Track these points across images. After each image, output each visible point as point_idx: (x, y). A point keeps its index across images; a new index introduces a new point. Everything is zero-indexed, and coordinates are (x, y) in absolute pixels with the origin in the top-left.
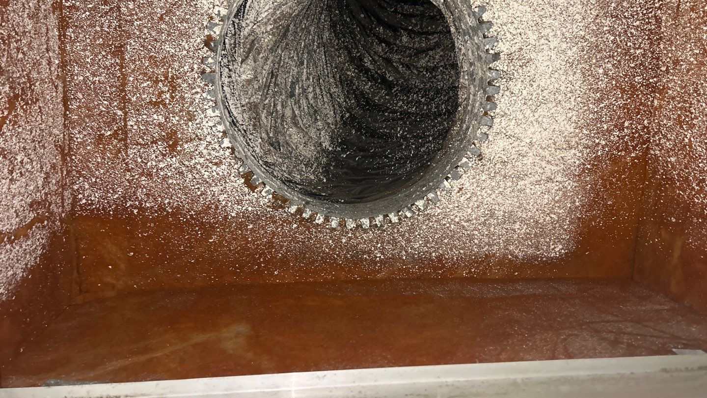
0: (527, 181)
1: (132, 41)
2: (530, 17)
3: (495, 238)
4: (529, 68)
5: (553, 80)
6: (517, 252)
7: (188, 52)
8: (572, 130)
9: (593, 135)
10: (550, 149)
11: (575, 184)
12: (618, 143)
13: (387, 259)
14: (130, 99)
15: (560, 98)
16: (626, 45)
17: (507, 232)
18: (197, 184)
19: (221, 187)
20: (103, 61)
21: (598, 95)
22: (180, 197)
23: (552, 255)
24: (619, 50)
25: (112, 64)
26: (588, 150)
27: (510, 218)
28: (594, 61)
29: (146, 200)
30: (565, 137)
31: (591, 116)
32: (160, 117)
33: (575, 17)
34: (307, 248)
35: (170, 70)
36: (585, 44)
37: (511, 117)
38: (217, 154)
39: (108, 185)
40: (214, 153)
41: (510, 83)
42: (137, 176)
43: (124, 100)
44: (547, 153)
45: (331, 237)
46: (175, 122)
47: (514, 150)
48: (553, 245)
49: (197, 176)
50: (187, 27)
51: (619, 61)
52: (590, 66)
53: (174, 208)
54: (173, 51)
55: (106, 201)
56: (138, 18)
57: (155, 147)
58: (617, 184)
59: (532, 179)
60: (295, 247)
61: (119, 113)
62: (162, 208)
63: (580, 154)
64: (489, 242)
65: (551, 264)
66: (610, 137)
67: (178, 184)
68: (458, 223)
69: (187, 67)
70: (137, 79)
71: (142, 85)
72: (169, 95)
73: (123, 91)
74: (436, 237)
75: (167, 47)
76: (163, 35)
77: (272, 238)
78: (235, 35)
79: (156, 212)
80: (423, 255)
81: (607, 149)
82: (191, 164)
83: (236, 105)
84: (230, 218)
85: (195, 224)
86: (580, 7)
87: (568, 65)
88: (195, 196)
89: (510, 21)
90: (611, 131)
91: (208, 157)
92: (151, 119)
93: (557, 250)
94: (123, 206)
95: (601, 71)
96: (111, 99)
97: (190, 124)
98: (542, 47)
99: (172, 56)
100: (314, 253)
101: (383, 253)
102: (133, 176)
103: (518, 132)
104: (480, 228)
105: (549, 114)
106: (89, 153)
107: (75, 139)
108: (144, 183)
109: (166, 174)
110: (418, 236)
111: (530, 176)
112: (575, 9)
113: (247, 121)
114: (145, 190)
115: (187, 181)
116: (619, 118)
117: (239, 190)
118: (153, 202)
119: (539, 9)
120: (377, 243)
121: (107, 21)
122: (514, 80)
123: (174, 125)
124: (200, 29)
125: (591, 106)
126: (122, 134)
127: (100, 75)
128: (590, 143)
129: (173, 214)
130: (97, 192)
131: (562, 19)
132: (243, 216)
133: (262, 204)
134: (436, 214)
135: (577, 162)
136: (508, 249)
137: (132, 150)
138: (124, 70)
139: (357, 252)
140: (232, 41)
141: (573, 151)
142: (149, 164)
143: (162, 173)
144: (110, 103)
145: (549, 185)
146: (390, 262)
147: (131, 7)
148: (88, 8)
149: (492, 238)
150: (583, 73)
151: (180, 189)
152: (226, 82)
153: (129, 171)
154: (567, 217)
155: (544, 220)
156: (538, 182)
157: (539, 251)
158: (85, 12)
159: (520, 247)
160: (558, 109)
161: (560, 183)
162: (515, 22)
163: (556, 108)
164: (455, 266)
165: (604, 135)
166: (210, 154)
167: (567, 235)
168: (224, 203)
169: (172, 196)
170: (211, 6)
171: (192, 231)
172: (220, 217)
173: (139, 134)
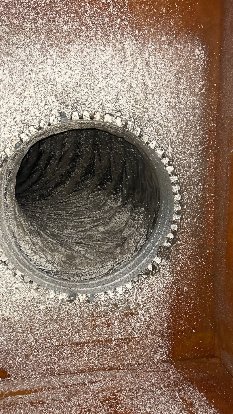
0: (149, 82)
1: (74, 339)
2: (32, 91)
3: (189, 103)
4: (68, 89)
5: (75, 68)
6: (199, 86)
7: (77, 310)
8: (110, 48)
9: (113, 30)
10: (125, 66)
11: (151, 42)
12: (118, 7)
14: (106, 338)
15: (88, 61)
16: (44, 7)
17: (185, 95)
18: (154, 300)
20: (86, 352)
21: (83, 28)
22: (162, 308)
23: (203, 56)
24: (48, 13)
25: (87, 348)
26: (125, 33)
27: (175, 92)
28: (59, 34)
29: (163, 326)
30: (116, 54)
31: (99, 33)
32: (115, 322)
33: (28, 54)
34: (193, 233)
35: (88, 319)
36: (46, 43)
37: (104, 99)
38: (136, 290)
39: (155, 346)
40: (135, 292)
41: (80, 102)
42: (150, 331)
43: (108, 340)
44: (128, 68)
45: (187, 219)
46: (118, 314)
47: (126, 95)
48: (195, 57)
49: (149, 300)
50: (63, 311)
51: (57, 12)
52: (62, 37)
53: (168, 311)
54: (77, 318)
55: (164, 346)
56: (61, 337)
57: (133, 323)
58: (150, 5)
59: (147, 79)
60: (192, 241)
61: (114, 342)
62: (168, 317)
63: (128, 40)
64: (192, 108)
65: (209, 56)
66: (114, 15)
67: (154, 310)
68: (178, 133)
69: (86, 309)
70: (95, 335)
71: (98, 332)
72: (102, 318)
74: (188, 148)
75: (76, 321)
76: (69, 323)
77: (187, 255)
78: (62, 274)
79: (170, 320)
81: (124, 17)
82: (142, 304)
83: (102, 270)
85: (177, 299)
86: (20, 51)
87: (63, 56)
88: (161, 300)
89: (36, 106)
90: (110, 15)
91: (138, 295)
92: (117, 326)
93: (199, 53)
94: (167, 337)
95: (65, 27)
96: (107, 347)
97: (119, 306)
98: (52, 79)
99: (80, 318)
100: (197, 229)
101: (198, 184)
102: (150, 333)
103: (114, 92)
104: (182, 116)
105: (100, 69)
108: (153, 328)
109: (148, 316)
111: (145, 80)
112: (22, 55)
113: (111, 263)
114: (158, 327)
115: (152, 305)
116: (99, 8)
118: (164, 322)
119: (26, 84)
120: (191, 188)
122: (78, 99)
123: (120, 315)
124: (63, 304)
125: (92, 34)
126: (127, 340)
128: (120, 32)
129: (172, 311)
130: (159, 351)
131: (31, 64)
132: (172, 273)
133: (165, 263)
134: (172, 149)
135: (134, 42)
136: (198, 93)
137: (135, 335)
138: (90, 342)
139: (197, 201)
141: (126, 46)
142: (143, 326)
143: (148, 319)
144: (109, 347)
145: (151, 64)
146: (204, 179)
147: (55, 340)
148: (58, 361)
149: (189, 106)
150: (68, 43)
151: (157, 309)
152: (90, 277)
153: (147, 336)
154: (174, 47)
155: (177, 65)
156: (149, 73)
157: (199, 67)
159: (196, 83)
160: (96, 61)
161: (149, 55)
162: (37, 102)
163: (95, 64)
164: (209, 131)
165: (113, 20)
166: (136, 294)
167: (189, 45)
169: (161, 313)
170: (50, 299)
171: (181, 300)
172: (173, 286)
173: (126, 332)
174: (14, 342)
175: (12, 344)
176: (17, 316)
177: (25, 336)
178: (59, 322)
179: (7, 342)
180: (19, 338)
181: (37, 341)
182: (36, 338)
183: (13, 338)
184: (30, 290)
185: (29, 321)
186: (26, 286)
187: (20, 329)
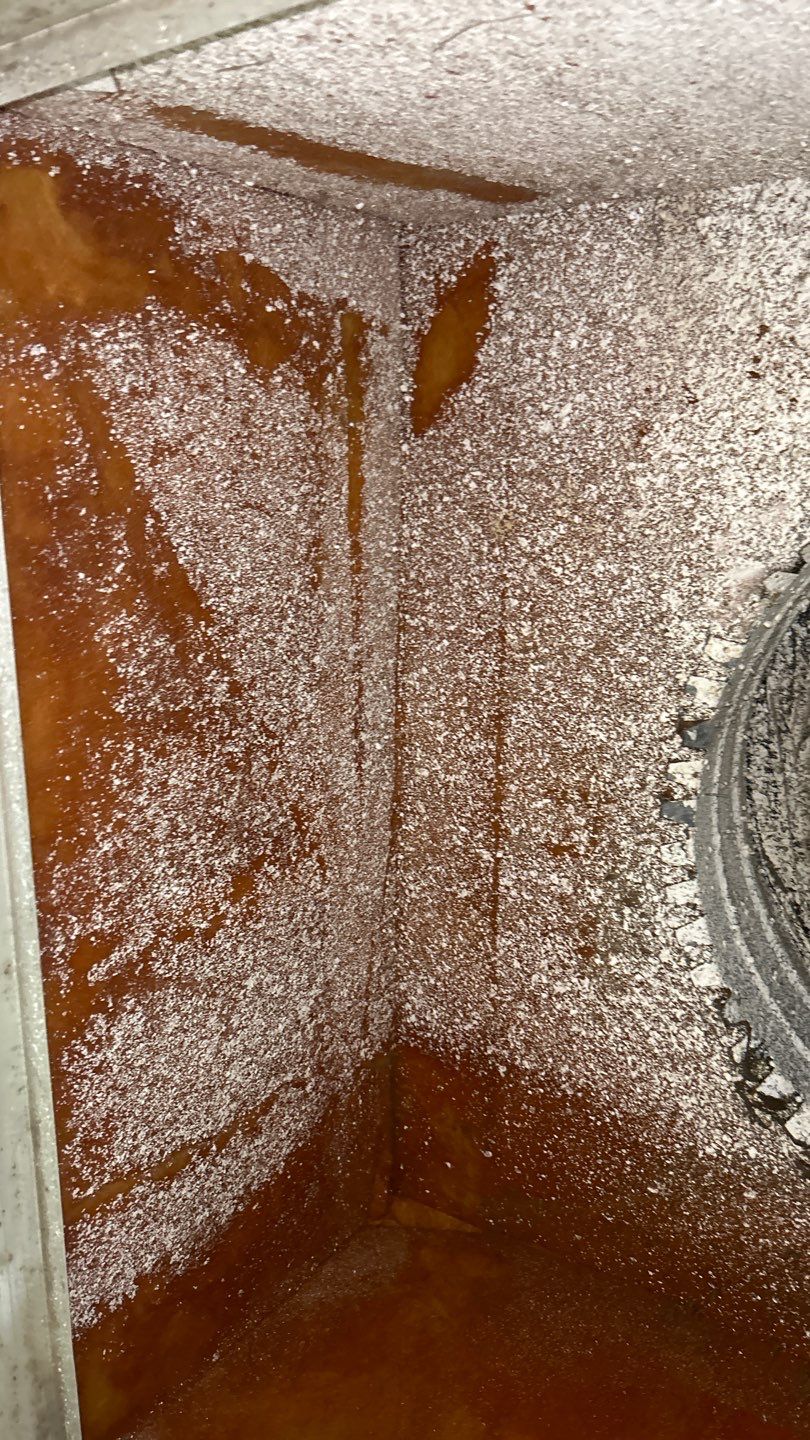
1: (521, 708)
7: (636, 743)
14: (506, 830)
18: (631, 1053)
19: (687, 1078)
20: (465, 743)
22: (591, 1071)
25: (481, 751)
29: (523, 1052)
32: (565, 881)
35: (593, 780)
38: (682, 998)
39: (455, 999)
40: (677, 991)
42: (509, 998)
43: (497, 831)
46: (594, 899)
49: (633, 1036)
50: (639, 685)
53: (579, 1091)
54: (603, 737)
56: (537, 658)
57: (550, 946)
61: (486, 855)
62: (554, 1081)
67: (591, 1041)
69: (633, 778)
70: (524, 790)
71: (534, 805)
72: (585, 835)
73: (497, 811)
75: (591, 727)
76: (585, 698)
78: (793, 667)
79: (542, 1084)
82: (622, 1003)
84: (701, 1155)
85: (621, 1139)
88: (625, 1078)
91: (661, 998)
92: (546, 883)
94: (480, 1050)
96: (474, 825)
97: (627, 911)
99: (600, 747)
102: (502, 995)
106: (427, 925)
107: (407, 892)
108: (521, 1015)
109: (568, 1011)
114: (522, 1032)
115: (610, 1039)
117: (728, 1097)
118: (537, 1062)
121: (479, 661)
123: (591, 905)
124: (670, 691)
126: (488, 902)
127: (459, 773)
129: (578, 1104)
132: (733, 1162)
137: (504, 940)
138: (501, 767)
140: (785, 683)
142: (535, 977)
143: (559, 1006)
144: (471, 832)
147: (525, 632)
148: (448, 632)
151: (594, 1052)
152: (759, 782)
153: (495, 981)
158: (442, 638)
166: (665, 993)
168: (689, 1116)
169: (575, 1062)
170: (702, 636)
171: (613, 1152)
172: (678, 1146)
173: (518, 910)
174: (542, 464)
175: (535, 457)
176: (651, 486)
177: (559, 513)
178: (598, 661)
179: (547, 437)
180: (557, 485)
181: (533, 558)
182: (547, 557)
183: (558, 461)
184: (758, 559)
185: (621, 536)
186: (781, 543)
187: (594, 495)
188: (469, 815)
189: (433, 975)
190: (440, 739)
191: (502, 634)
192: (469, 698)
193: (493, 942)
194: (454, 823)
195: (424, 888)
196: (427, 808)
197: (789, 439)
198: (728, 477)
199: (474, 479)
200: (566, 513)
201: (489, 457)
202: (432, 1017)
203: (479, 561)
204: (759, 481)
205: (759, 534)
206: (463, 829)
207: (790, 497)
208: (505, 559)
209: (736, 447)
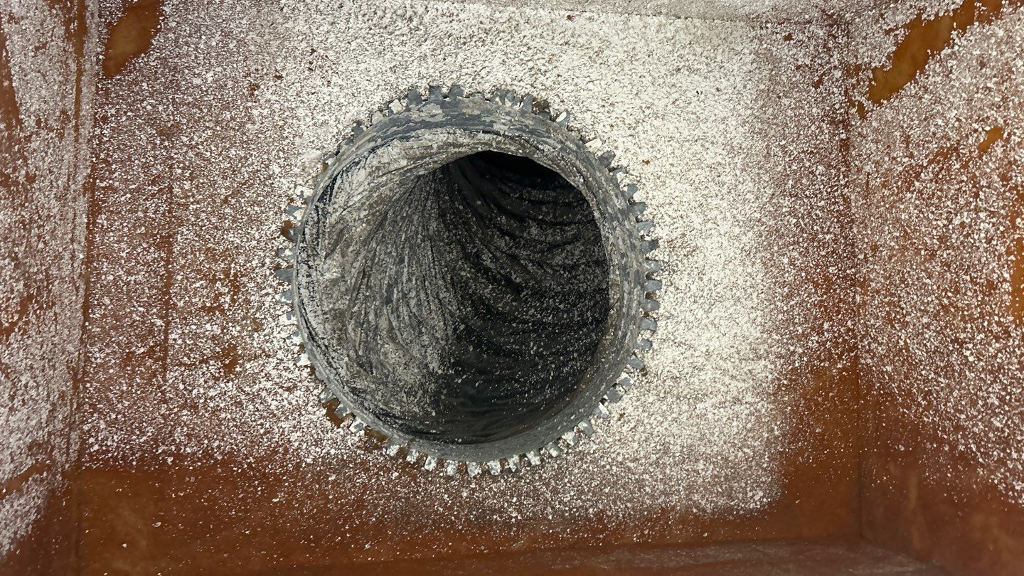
0: (708, 403)
1: (184, 230)
2: (691, 197)
3: (673, 483)
4: (695, 258)
5: (727, 272)
6: (703, 503)
7: (258, 242)
8: (759, 335)
9: (785, 340)
10: (732, 360)
11: (771, 406)
12: (819, 350)
13: (526, 520)
14: (175, 304)
15: (738, 294)
16: (812, 229)
17: (688, 475)
18: (260, 419)
19: (294, 422)
20: (143, 255)
21: (786, 290)
22: (234, 438)
23: (751, 507)
24: (805, 235)
25: (155, 258)
26: (782, 361)
27: (690, 454)
28: (776, 248)
29: (186, 443)
30: (750, 344)
31: (780, 316)
32: (215, 327)
33: (747, 197)
34: (413, 507)
36: (763, 228)
37: (679, 319)
38: (290, 376)
39: (133, 423)
40: (287, 374)
41: (674, 276)
42: (176, 410)
43: (167, 306)
44: (729, 365)
45: (446, 490)
46: (235, 333)
47: (687, 361)
48: (750, 491)
49: (261, 407)
50: (259, 212)
51: (806, 248)
52: (772, 254)
53: (226, 454)
55: (128, 447)
56: (195, 201)
57: (205, 369)
58: (824, 404)
59: (713, 400)
60: (395, 506)
61: (159, 322)
62: (208, 454)
63: (773, 367)
64: (665, 489)
65: (751, 519)
66: (807, 343)
67: (234, 420)
68: (621, 463)
69: (257, 261)
70: (187, 278)
71: (194, 286)
72: (229, 297)
73: (167, 293)
74: (593, 485)
75: (231, 236)
76: (227, 221)
77: (363, 494)
78: (318, 222)
79: (200, 460)
80: (577, 511)
81: (805, 359)
82: (254, 390)
83: (316, 312)
84: (304, 466)
85: (254, 475)
86: (750, 184)
87: (744, 253)
88: (256, 436)
89: (668, 201)
90: (807, 335)
91: (278, 381)
92: (202, 330)
93: (757, 498)
94: (152, 452)
95: (786, 260)
96: (150, 305)
97: (256, 335)
98: (710, 232)
99: (237, 247)
100: (423, 515)
101: (520, 512)
102: (170, 409)
103: (690, 338)
104: (652, 470)
105: (726, 315)
106: (111, 378)
107: (93, 360)
108: (185, 418)
109: (218, 406)
110: (568, 485)
111: (711, 396)
112: (745, 187)
113: (329, 333)
114: (185, 429)
115: (247, 415)
116: (816, 318)
117: (318, 425)
118: (196, 445)
119: (702, 188)
120: (512, 496)
121: (154, 205)
122: (679, 273)
123: (233, 337)
124: (276, 213)
125: (778, 303)
126: (161, 352)
127: (138, 274)
128: (783, 352)
129: (224, 463)
130: (116, 434)
131: (732, 199)
132: (322, 462)
133: (350, 444)
134: (592, 452)
135: (770, 376)
136: (691, 500)
137: (172, 374)
138: (170, 266)
139: (484, 511)
140: (315, 231)
141: (763, 362)
142: (195, 392)
143: (212, 405)
144: (147, 310)
145: (737, 408)
146: (531, 524)
147: (187, 187)
148: (130, 190)
149: (668, 484)
150: (764, 264)
151: (236, 426)
152: (303, 283)
153: (165, 402)
154: (765, 451)
155: (736, 456)
156: (722, 405)
157: (733, 500)
158: (125, 194)
159: (707, 496)
160: (738, 308)
161: (751, 404)
162: (674, 202)
163: (735, 307)
164: (622, 527)
165: (800, 340)
166: (280, 376)
167: (768, 477)
168: (296, 444)
169: (223, 436)
170: (292, 185)
171: (249, 487)
172: (290, 465)
173: (183, 351)
174: (196, 99)
175: (191, 96)
176: (261, 114)
177: (207, 124)
178: (233, 201)
179: (198, 86)
180: (205, 111)
181: (191, 147)
182: (200, 147)
183: (206, 99)
185: (245, 137)
187: (229, 116)
188: (146, 299)
189: (114, 412)
190: (124, 255)
191: (171, 188)
192: (146, 228)
193: (164, 377)
194: (134, 307)
195: (108, 354)
196: (111, 300)
197: (329, 98)
198: (301, 112)
199: (151, 104)
200: (211, 125)
201: (161, 93)
202: (113, 441)
203: (154, 148)
204: (315, 114)
205: (318, 138)
206: (141, 309)
207: (331, 122)
208: (172, 148)
209: (303, 99)
